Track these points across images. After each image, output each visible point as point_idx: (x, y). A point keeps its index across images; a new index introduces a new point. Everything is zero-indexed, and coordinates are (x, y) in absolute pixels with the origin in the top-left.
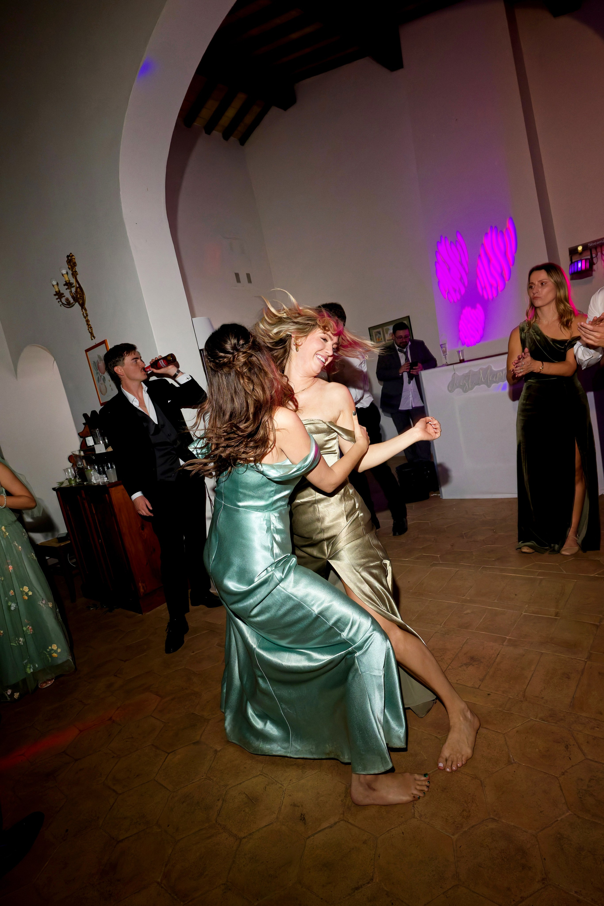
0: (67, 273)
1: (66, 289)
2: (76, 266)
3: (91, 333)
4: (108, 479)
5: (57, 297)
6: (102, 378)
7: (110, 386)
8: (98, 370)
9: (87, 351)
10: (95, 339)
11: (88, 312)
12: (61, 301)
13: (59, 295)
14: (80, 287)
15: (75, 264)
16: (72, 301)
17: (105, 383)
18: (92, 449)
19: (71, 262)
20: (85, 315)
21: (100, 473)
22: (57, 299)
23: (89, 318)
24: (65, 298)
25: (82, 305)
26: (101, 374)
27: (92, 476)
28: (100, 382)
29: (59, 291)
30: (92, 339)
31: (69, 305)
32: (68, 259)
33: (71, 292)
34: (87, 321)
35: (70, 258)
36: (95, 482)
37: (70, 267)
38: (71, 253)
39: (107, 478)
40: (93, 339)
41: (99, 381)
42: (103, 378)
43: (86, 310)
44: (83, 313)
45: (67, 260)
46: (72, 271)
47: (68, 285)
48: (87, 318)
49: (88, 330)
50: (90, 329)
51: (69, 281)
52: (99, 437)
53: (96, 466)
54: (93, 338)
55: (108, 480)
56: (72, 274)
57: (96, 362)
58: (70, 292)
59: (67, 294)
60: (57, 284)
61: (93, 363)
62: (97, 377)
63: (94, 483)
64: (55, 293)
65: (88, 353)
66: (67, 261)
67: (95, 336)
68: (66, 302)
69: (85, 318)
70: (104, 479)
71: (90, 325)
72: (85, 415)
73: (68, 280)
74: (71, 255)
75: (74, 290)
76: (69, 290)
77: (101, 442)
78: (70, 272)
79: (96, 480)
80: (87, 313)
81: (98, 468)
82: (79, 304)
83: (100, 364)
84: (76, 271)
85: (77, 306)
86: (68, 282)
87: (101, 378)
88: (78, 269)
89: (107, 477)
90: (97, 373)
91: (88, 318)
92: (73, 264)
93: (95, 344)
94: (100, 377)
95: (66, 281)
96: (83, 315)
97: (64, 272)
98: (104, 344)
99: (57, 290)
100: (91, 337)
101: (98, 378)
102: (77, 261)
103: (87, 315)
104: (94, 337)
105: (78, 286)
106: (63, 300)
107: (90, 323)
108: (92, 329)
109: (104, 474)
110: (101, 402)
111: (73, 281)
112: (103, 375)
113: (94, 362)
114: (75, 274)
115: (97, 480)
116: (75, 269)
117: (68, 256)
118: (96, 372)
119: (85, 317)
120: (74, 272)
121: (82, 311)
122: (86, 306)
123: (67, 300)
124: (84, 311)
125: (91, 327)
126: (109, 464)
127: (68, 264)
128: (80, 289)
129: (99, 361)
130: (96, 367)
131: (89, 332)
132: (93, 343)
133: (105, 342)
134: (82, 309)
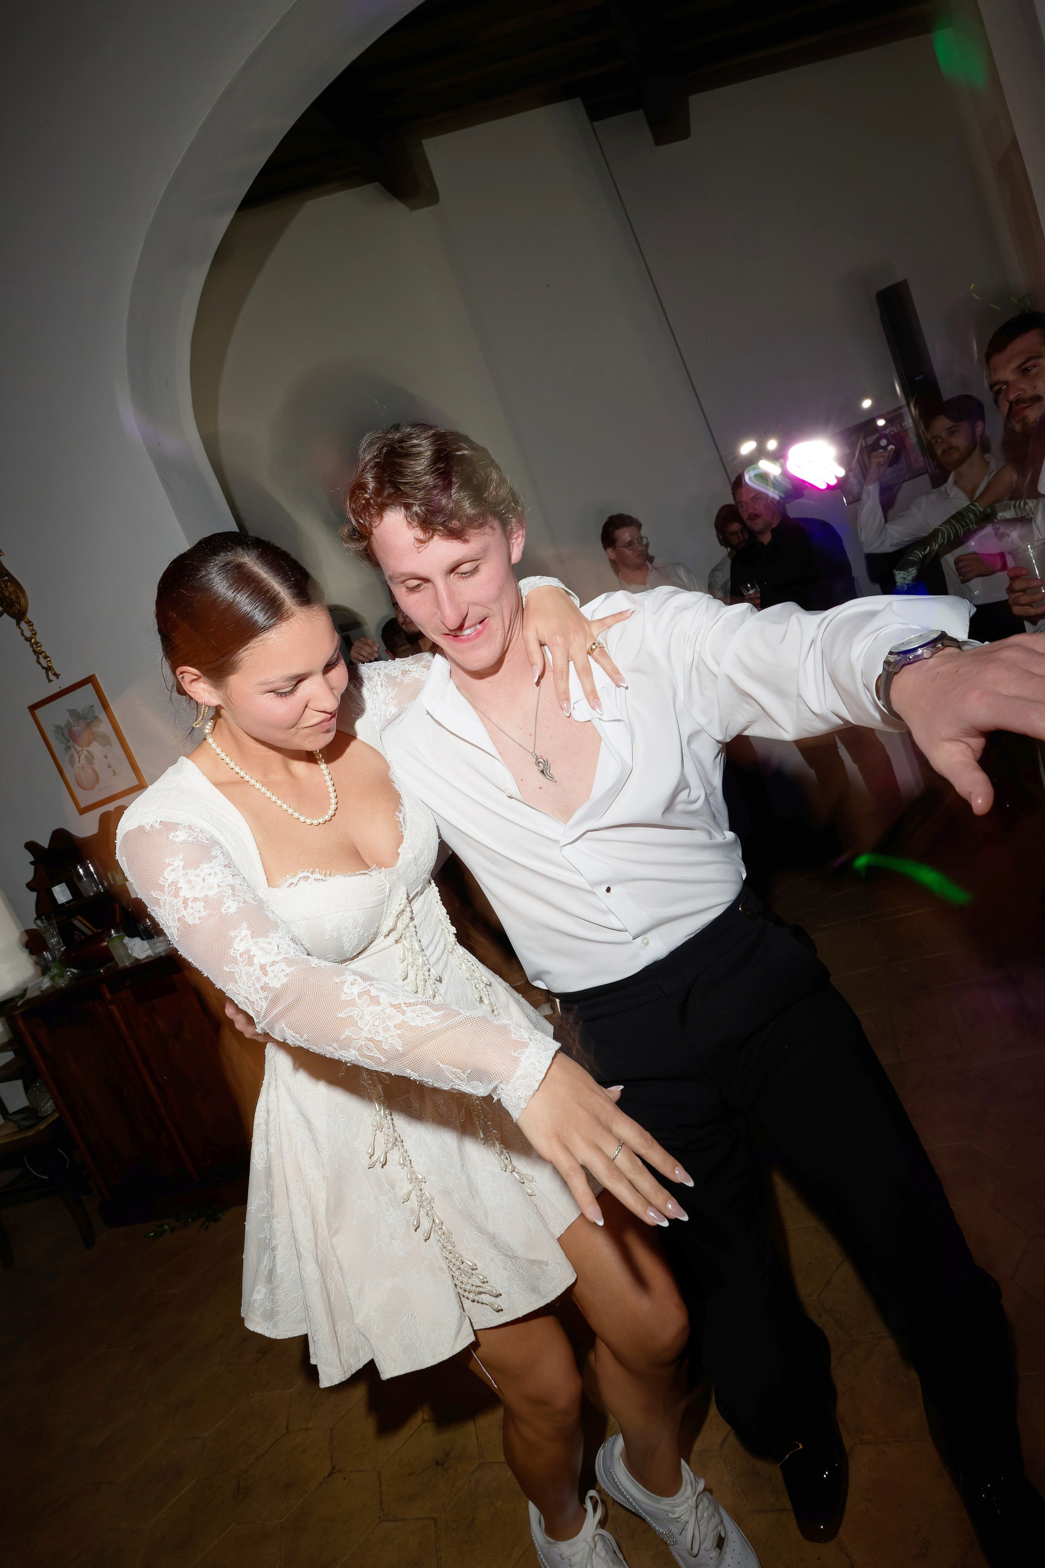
3: (48, 669)
6: (82, 757)
7: (109, 767)
8: (68, 741)
9: (33, 708)
10: (58, 678)
11: (35, 627)
17: (91, 764)
20: (28, 634)
23: (38, 638)
25: (20, 616)
26: (79, 749)
28: (77, 765)
30: (50, 681)
34: (35, 646)
40: (52, 681)
41: (72, 763)
42: (86, 755)
43: (29, 623)
44: (22, 630)
48: (31, 639)
49: (39, 663)
50: (44, 662)
54: (52, 677)
57: (63, 723)
61: (54, 729)
62: (67, 756)
65: (38, 712)
67: (58, 672)
69: (29, 641)
71: (42, 652)
72: (31, 847)
80: (34, 630)
82: (11, 613)
83: (74, 729)
85: (6, 617)
87: (79, 757)
90: (68, 748)
91: (35, 640)
93: (59, 690)
94: (78, 753)
96: (24, 635)
98: (90, 685)
100: (48, 676)
101: (72, 756)
103: (33, 634)
104: (57, 675)
105: (3, 577)
107: (43, 648)
108: (49, 661)
110: (82, 808)
112: (85, 748)
113: (58, 728)
118: (63, 746)
119: (27, 639)
121: (20, 628)
122: (29, 616)
124: (23, 625)
125: (46, 657)
129: (72, 722)
130: (63, 734)
131: (43, 668)
132: (54, 688)
133: (90, 680)
134: (18, 623)
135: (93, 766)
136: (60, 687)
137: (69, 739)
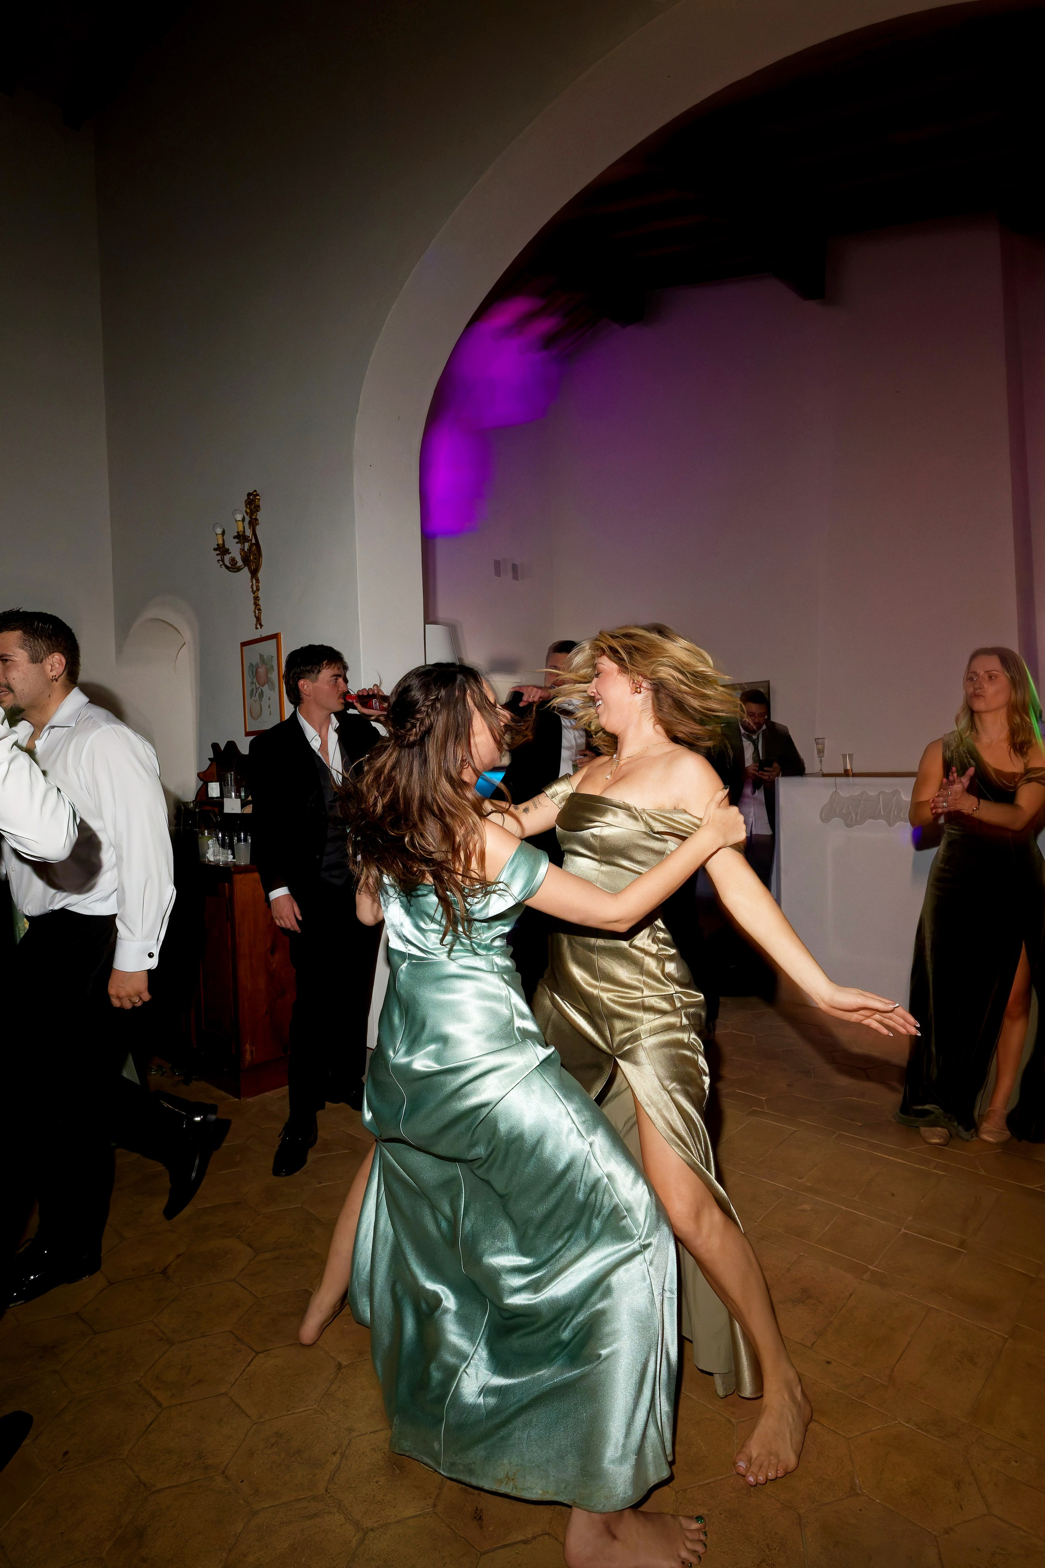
0: (243, 520)
1: (237, 543)
2: (258, 511)
3: (258, 619)
4: (234, 858)
5: (218, 552)
6: (258, 693)
7: (269, 707)
8: (254, 678)
9: (244, 644)
10: (261, 628)
11: (260, 584)
12: (223, 560)
13: (222, 550)
14: (257, 544)
15: (257, 508)
16: (240, 563)
17: (261, 700)
18: (219, 803)
19: (252, 503)
20: (255, 588)
21: (223, 845)
22: (217, 555)
23: (260, 594)
24: (230, 556)
25: (254, 573)
26: (258, 686)
27: (209, 848)
28: (254, 697)
29: (224, 544)
30: (257, 628)
31: (233, 568)
32: (249, 498)
33: (242, 550)
34: (256, 598)
35: (251, 497)
36: (212, 859)
37: (248, 511)
38: (255, 491)
39: (232, 856)
41: (251, 695)
42: (260, 693)
43: (258, 581)
44: (253, 585)
45: (247, 499)
46: (251, 517)
47: (241, 538)
48: (256, 594)
49: (255, 612)
50: (257, 612)
51: (244, 532)
52: (231, 785)
53: (220, 834)
54: (259, 626)
55: (233, 860)
56: (250, 523)
57: (254, 664)
58: (240, 549)
59: (235, 550)
60: (223, 533)
61: (249, 665)
62: (250, 689)
63: (210, 861)
64: (217, 547)
65: (244, 648)
66: (246, 501)
67: (262, 624)
68: (230, 563)
69: (254, 594)
70: (227, 858)
71: (259, 605)
72: (215, 746)
73: (242, 530)
74: (254, 493)
75: (247, 545)
76: (239, 545)
77: (233, 794)
78: (247, 519)
79: (215, 856)
80: (259, 587)
81: (223, 837)
82: (250, 569)
83: (259, 669)
84: (256, 519)
85: (245, 573)
86: (241, 533)
87: (256, 692)
88: (260, 516)
89: (233, 854)
90: (252, 683)
91: (258, 594)
92: (255, 507)
93: (260, 637)
94: (256, 689)
95: (238, 532)
96: (252, 587)
97: (239, 517)
98: (274, 639)
99: (220, 542)
100: (256, 624)
101: (253, 690)
102: (262, 504)
103: (258, 590)
104: (261, 626)
105: (254, 541)
106: (227, 558)
107: (260, 602)
108: (261, 613)
109: (229, 849)
110: (248, 731)
111: (249, 533)
112: (261, 687)
113: (251, 665)
114: (253, 523)
115: (217, 856)
116: (256, 516)
117: (249, 495)
118: (250, 680)
119: (254, 592)
120: (254, 520)
121: (252, 582)
122: (260, 575)
123: (233, 560)
124: (254, 581)
125: (259, 610)
126: (242, 834)
127: (246, 507)
128: (256, 547)
129: (259, 663)
130: (252, 672)
131: (255, 616)
132: (257, 634)
133: (276, 636)
134: (252, 579)
135: (261, 702)
136: (261, 635)
137: (255, 676)
